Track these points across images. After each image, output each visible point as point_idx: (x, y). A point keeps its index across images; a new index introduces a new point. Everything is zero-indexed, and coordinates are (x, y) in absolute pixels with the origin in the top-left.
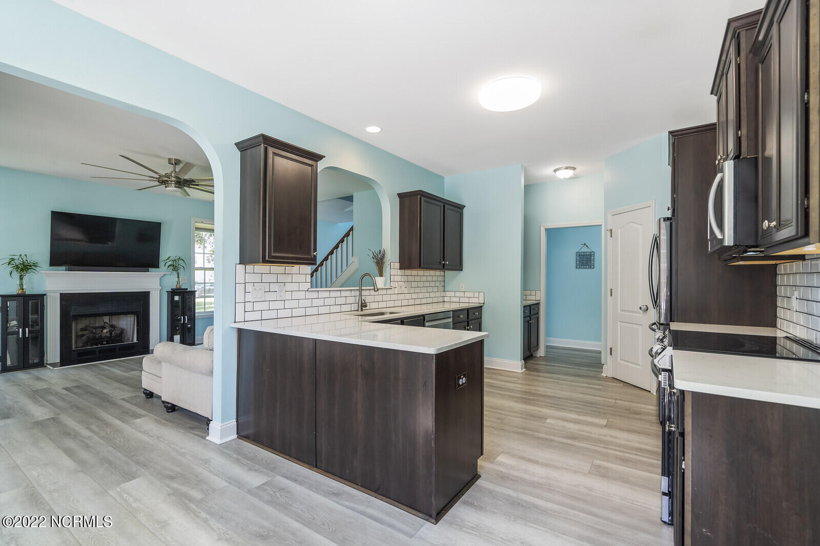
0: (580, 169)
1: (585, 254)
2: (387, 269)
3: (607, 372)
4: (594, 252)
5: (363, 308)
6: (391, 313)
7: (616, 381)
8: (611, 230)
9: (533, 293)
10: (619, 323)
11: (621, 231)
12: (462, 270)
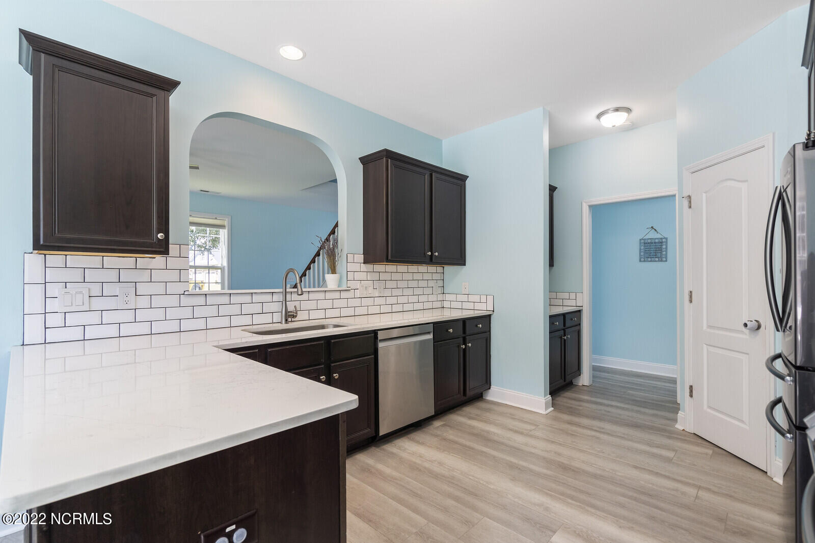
0: (639, 110)
1: (653, 241)
2: (341, 265)
3: (686, 421)
4: (666, 239)
5: (290, 319)
6: (336, 326)
7: (700, 441)
8: (689, 197)
9: (573, 296)
10: (705, 346)
11: (706, 196)
12: (465, 265)
